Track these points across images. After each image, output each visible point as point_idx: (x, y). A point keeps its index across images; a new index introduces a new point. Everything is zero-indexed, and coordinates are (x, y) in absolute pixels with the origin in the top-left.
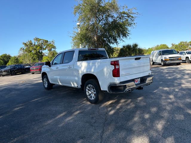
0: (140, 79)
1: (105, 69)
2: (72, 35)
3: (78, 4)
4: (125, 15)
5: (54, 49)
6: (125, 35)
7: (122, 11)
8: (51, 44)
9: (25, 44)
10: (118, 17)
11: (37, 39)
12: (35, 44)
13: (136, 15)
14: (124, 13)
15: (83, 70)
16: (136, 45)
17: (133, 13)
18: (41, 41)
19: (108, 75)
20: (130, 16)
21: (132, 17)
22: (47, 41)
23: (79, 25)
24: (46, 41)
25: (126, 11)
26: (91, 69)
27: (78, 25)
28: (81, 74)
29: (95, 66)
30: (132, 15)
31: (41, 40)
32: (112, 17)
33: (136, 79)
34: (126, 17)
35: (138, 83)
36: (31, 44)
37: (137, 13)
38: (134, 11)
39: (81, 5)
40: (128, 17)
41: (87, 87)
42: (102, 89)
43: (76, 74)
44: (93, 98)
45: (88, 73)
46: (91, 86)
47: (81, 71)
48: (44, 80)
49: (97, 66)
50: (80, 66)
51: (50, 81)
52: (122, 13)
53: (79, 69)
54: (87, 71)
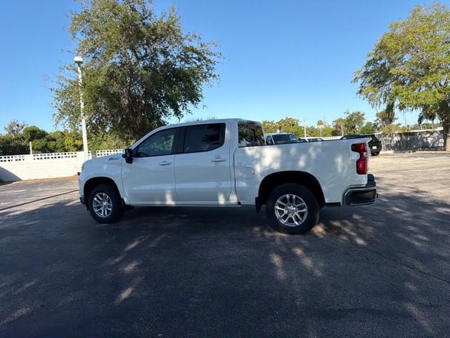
1: (339, 160)
2: (58, 87)
3: (83, 11)
4: (195, 55)
7: (187, 43)
10: (178, 57)
13: (216, 59)
14: (193, 50)
15: (270, 165)
17: (211, 54)
19: (346, 171)
20: (205, 58)
23: (79, 63)
25: (196, 45)
26: (296, 160)
27: (76, 62)
29: (309, 155)
30: (208, 57)
34: (194, 60)
37: (219, 55)
38: (212, 49)
40: (199, 60)
41: (278, 201)
42: (327, 201)
43: (240, 175)
44: (297, 223)
45: (289, 169)
46: (291, 197)
47: (261, 166)
48: (95, 199)
49: (313, 155)
50: (257, 156)
51: (126, 200)
52: (187, 49)
53: (254, 163)
54: (282, 167)
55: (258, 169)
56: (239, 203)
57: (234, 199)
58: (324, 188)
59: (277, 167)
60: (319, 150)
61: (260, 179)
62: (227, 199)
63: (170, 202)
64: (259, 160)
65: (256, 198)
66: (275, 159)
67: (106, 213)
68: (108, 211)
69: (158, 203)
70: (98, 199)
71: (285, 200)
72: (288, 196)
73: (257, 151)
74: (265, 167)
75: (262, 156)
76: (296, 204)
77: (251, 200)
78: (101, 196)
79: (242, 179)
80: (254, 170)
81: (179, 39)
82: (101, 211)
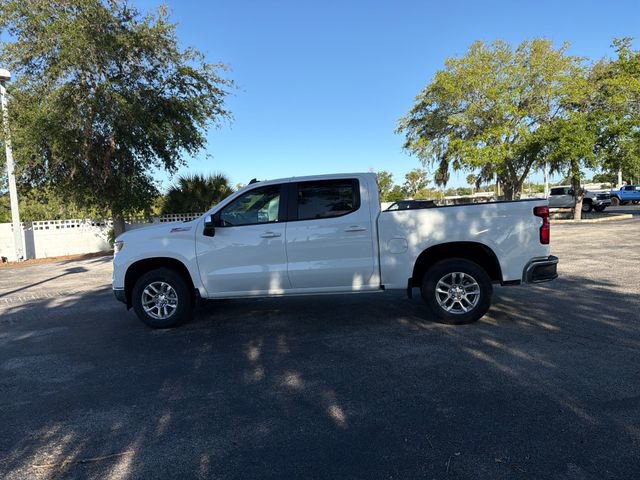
1: (520, 227)
13: (225, 88)
15: (431, 235)
17: (218, 81)
20: (209, 86)
23: (3, 80)
26: (466, 228)
28: (418, 246)
29: (482, 221)
30: (214, 85)
41: (440, 282)
42: (505, 278)
43: (387, 248)
44: (465, 309)
45: (456, 239)
46: (458, 276)
47: (418, 236)
48: (146, 291)
49: (488, 220)
50: (412, 223)
51: (202, 291)
52: (181, 71)
53: (408, 231)
54: (448, 236)
55: (414, 240)
56: (382, 287)
57: (375, 282)
58: (503, 263)
59: (440, 237)
60: (495, 215)
61: (417, 253)
62: (366, 282)
63: (275, 290)
64: (414, 228)
65: (410, 280)
66: (437, 226)
67: (166, 312)
68: (170, 309)
69: (255, 292)
70: (151, 291)
71: (448, 280)
72: (454, 275)
73: (410, 217)
74: (423, 238)
75: (417, 222)
76: (465, 284)
77: (402, 282)
78: (158, 287)
79: (389, 253)
80: (408, 242)
81: (173, 56)
82: (156, 311)
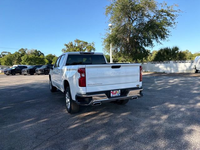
0: (120, 91)
1: (74, 77)
3: (111, 4)
4: (164, 14)
5: (94, 51)
6: (163, 37)
7: (159, 8)
8: (91, 45)
9: (67, 45)
10: (154, 16)
11: (78, 41)
12: (75, 46)
13: (177, 13)
14: (162, 11)
15: (64, 76)
16: (176, 49)
17: (174, 11)
18: (81, 43)
19: (76, 83)
21: (173, 16)
22: (87, 43)
23: (111, 26)
24: (85, 43)
25: (165, 9)
27: (110, 26)
28: (63, 79)
30: (172, 13)
31: (81, 41)
32: (148, 16)
33: (113, 90)
34: (165, 16)
35: (116, 95)
36: (72, 45)
37: (178, 11)
39: (113, 5)
40: (168, 15)
42: (72, 99)
45: (66, 79)
65: (64, 92)
